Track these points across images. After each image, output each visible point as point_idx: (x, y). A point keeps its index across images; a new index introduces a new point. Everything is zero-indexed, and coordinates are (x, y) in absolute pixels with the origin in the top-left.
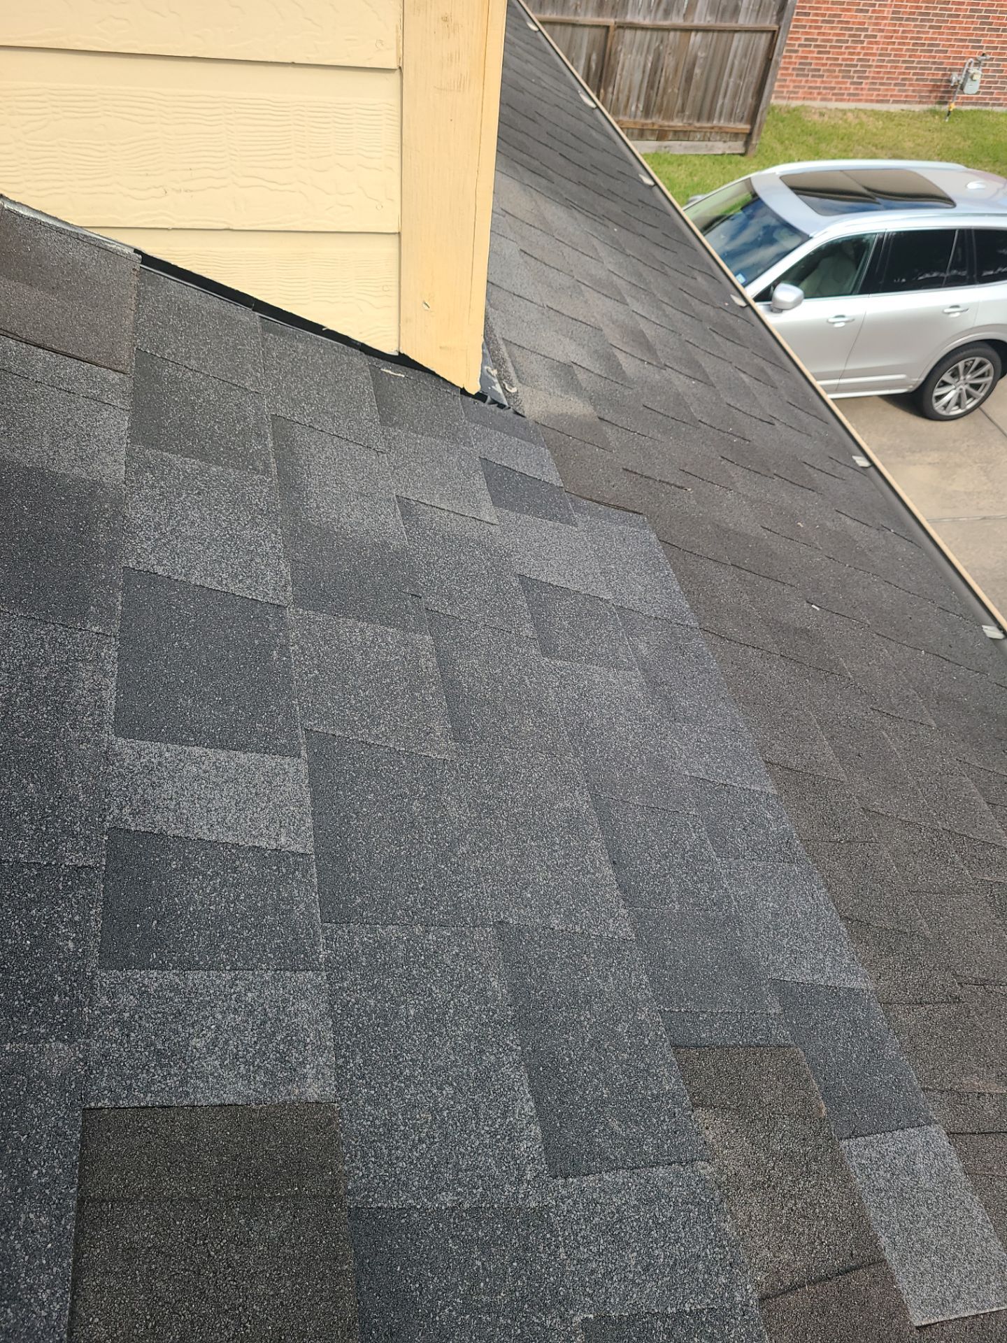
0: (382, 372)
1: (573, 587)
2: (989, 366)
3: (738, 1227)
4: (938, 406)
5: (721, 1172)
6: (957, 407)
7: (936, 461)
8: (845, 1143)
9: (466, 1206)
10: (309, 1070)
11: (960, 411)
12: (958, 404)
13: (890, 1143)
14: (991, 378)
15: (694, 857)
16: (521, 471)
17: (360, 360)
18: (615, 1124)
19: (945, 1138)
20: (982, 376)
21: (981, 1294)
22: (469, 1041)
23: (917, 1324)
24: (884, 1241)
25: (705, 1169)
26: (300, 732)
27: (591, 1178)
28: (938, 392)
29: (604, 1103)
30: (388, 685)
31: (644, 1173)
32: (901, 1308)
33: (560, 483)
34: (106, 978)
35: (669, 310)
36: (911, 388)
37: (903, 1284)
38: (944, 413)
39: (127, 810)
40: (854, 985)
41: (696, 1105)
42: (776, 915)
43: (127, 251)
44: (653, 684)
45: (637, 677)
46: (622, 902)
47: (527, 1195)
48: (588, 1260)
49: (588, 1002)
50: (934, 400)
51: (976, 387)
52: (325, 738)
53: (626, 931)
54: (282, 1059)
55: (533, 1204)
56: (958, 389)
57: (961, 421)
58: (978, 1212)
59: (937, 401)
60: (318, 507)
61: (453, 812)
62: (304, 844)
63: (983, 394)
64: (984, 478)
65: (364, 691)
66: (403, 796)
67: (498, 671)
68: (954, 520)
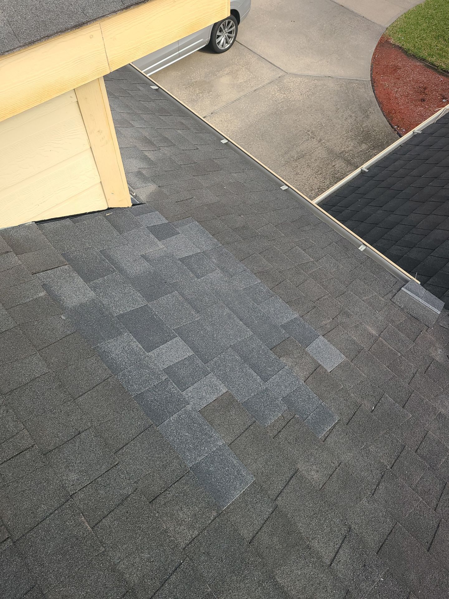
0: (107, 216)
1: (191, 254)
2: (232, 22)
3: (296, 373)
4: (220, 47)
5: (289, 366)
6: (227, 44)
7: (229, 72)
8: (306, 349)
9: (256, 394)
10: (221, 388)
11: (228, 45)
12: (227, 42)
13: (314, 344)
14: (235, 27)
15: (254, 308)
16: (157, 224)
17: (100, 216)
18: (269, 369)
19: (323, 337)
20: (231, 27)
21: (338, 361)
22: (240, 369)
23: (330, 371)
24: (319, 361)
25: (287, 367)
26: (173, 331)
27: (270, 379)
28: (217, 41)
29: (266, 366)
30: (178, 309)
31: (278, 373)
32: (326, 370)
33: (167, 222)
34: (184, 393)
35: (144, 116)
36: (207, 43)
37: (325, 367)
38: (223, 49)
39: (162, 365)
40: (295, 317)
41: (280, 358)
42: (274, 311)
43: (31, 223)
44: (222, 269)
45: (218, 271)
46: (247, 328)
47: (263, 387)
48: (277, 391)
49: (253, 351)
50: (217, 45)
51: (230, 33)
52: (178, 329)
53: (251, 333)
54: (217, 389)
55: (265, 388)
56: (224, 36)
57: (230, 49)
58: (333, 347)
59: (219, 44)
60: (130, 272)
61: (208, 329)
62: (191, 353)
63: (234, 35)
64: (248, 73)
65: (175, 314)
66: (198, 332)
67: (193, 290)
68: (245, 96)
